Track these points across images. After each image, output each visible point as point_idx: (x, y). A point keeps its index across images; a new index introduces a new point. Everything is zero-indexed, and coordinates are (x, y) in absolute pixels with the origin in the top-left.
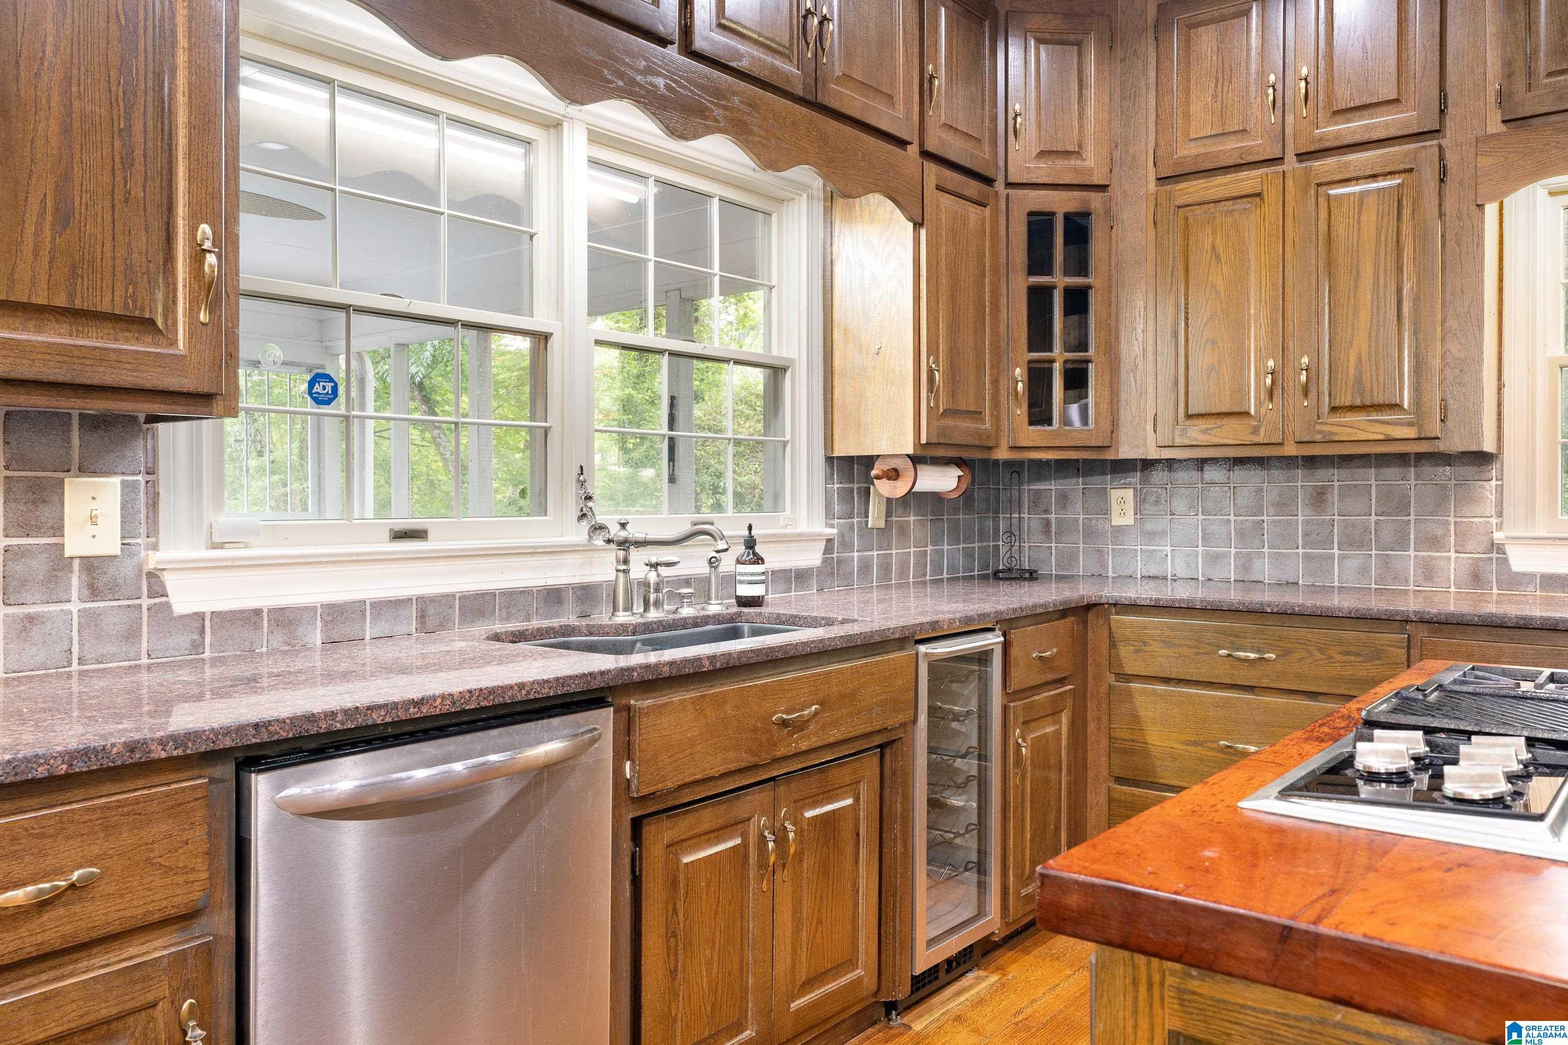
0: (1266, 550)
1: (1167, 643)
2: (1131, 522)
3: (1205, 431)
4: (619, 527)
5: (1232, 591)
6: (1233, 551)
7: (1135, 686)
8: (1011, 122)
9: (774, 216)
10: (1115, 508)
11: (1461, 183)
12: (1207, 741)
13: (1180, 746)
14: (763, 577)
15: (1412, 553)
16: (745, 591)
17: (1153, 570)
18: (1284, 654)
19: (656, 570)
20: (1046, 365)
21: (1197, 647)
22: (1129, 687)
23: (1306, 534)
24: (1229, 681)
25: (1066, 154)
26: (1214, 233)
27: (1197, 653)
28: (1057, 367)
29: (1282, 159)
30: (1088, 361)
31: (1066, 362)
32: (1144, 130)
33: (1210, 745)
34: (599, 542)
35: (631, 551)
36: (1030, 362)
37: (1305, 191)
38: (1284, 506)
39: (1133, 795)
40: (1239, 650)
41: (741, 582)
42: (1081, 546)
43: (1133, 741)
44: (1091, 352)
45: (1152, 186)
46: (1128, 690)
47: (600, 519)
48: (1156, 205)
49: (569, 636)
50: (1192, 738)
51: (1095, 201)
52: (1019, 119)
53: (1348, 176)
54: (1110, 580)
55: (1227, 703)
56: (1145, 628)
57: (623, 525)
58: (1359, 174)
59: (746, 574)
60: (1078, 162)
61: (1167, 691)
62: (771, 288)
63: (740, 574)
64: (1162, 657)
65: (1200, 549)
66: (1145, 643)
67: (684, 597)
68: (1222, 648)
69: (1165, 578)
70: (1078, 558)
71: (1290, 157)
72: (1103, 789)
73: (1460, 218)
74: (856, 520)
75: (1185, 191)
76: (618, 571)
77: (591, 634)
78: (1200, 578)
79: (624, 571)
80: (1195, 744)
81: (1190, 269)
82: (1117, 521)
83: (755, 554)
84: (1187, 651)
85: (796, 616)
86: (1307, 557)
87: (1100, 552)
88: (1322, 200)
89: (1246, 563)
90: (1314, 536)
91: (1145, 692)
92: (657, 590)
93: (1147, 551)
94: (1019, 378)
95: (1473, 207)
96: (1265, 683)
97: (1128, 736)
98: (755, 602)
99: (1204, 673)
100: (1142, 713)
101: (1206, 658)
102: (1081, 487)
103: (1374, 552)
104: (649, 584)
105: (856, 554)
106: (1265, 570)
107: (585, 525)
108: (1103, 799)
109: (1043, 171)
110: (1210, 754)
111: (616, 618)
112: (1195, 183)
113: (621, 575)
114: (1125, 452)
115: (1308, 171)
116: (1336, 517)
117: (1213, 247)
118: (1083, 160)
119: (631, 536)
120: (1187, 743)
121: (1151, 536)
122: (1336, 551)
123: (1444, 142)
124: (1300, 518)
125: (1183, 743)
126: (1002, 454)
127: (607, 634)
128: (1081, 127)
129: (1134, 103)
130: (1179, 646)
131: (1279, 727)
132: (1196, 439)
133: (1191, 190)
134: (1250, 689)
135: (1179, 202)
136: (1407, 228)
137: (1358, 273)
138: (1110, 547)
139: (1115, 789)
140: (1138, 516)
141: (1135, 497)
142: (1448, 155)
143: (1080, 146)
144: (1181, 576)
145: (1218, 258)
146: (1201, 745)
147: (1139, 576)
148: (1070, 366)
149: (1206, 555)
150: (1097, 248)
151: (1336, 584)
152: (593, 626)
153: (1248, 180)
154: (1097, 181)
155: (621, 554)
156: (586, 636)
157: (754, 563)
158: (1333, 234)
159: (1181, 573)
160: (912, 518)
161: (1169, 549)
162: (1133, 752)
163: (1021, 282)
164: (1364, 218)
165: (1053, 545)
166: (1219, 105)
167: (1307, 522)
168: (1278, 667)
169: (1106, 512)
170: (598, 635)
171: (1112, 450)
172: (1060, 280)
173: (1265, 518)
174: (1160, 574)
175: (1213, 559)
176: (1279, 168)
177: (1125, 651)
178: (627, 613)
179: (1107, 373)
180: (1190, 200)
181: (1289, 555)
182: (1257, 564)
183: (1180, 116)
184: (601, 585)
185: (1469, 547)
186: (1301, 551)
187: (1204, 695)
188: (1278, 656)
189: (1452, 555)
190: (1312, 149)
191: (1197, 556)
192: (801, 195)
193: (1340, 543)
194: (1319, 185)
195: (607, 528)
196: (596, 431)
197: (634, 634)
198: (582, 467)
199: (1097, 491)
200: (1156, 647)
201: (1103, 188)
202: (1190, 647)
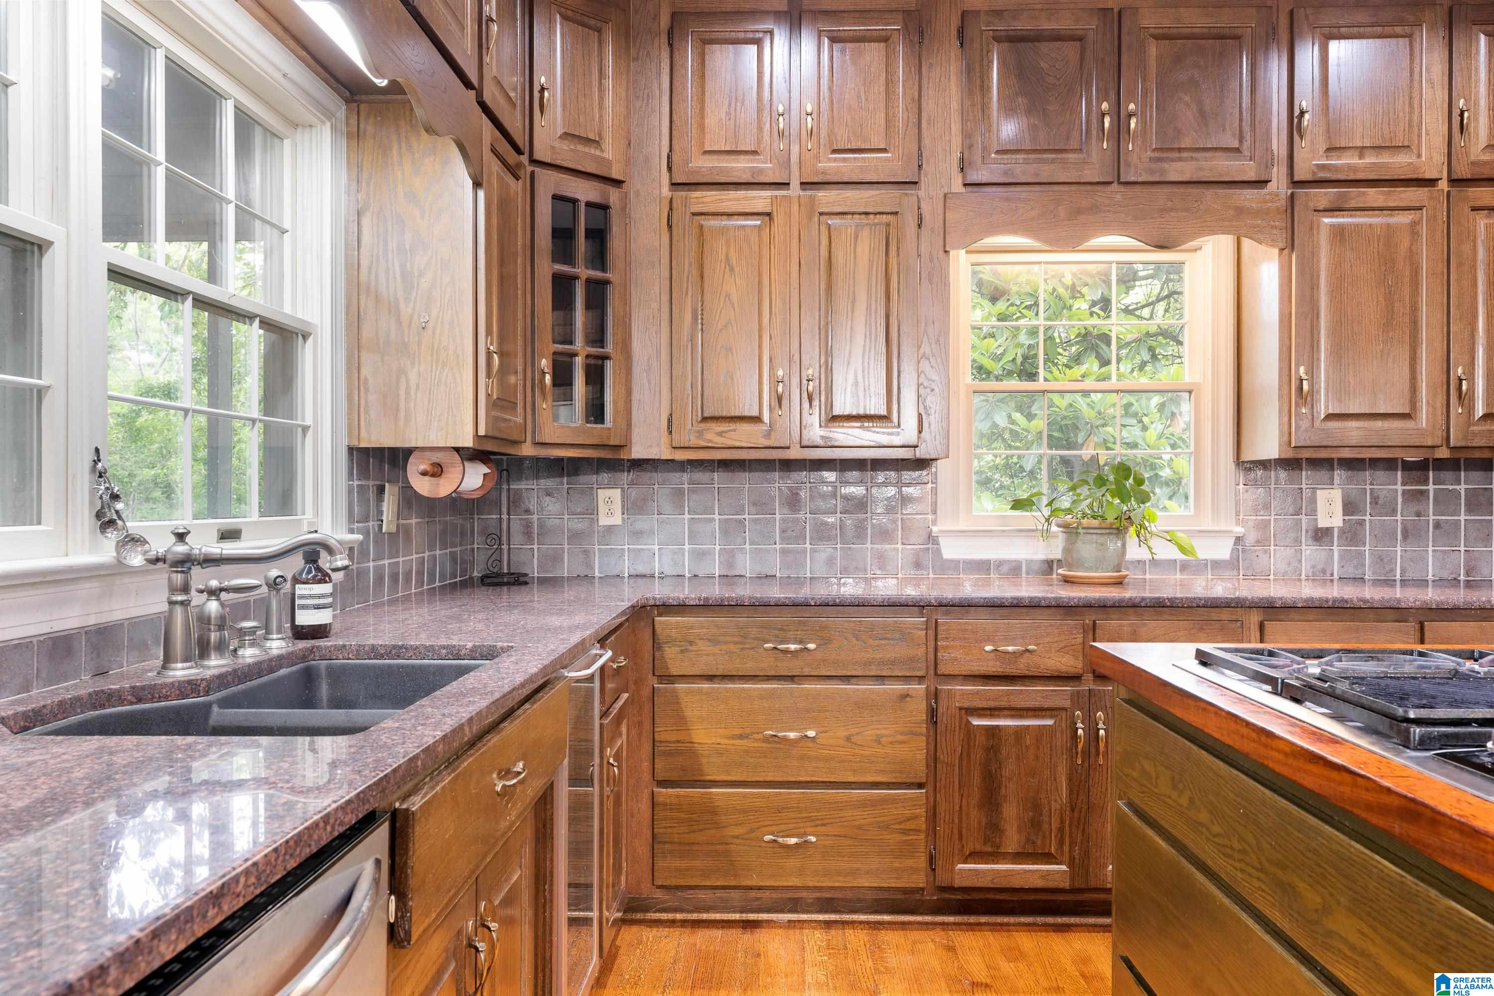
0: (747, 546)
1: (714, 641)
2: (620, 522)
3: (720, 434)
4: (173, 539)
5: (717, 587)
6: (717, 548)
7: (680, 686)
8: (536, 95)
9: (287, 142)
10: (602, 508)
11: (932, 230)
12: (753, 733)
13: (726, 741)
14: (330, 600)
15: (869, 545)
16: (305, 618)
17: (641, 569)
18: (824, 642)
19: (218, 599)
20: (568, 359)
21: (742, 643)
22: (674, 689)
23: (783, 531)
24: (773, 673)
25: (588, 141)
26: (728, 246)
27: (743, 649)
28: (579, 361)
29: (788, 184)
30: (605, 358)
31: (587, 356)
32: (657, 132)
33: (756, 736)
34: (136, 560)
35: (192, 572)
36: (555, 353)
37: (810, 218)
38: (762, 505)
39: (678, 796)
40: (782, 642)
41: (303, 607)
42: (566, 547)
43: (678, 742)
44: (609, 349)
45: (666, 191)
46: (674, 691)
47: (133, 526)
48: (671, 209)
49: (103, 706)
50: (738, 732)
51: (614, 196)
52: (546, 94)
53: (846, 210)
54: (597, 580)
55: (771, 694)
56: (692, 627)
57: (181, 537)
58: (853, 210)
59: (311, 597)
60: (598, 153)
61: (713, 689)
62: (284, 232)
63: (302, 597)
64: (708, 655)
65: (687, 547)
66: (691, 643)
67: (245, 634)
68: (767, 642)
69: (653, 576)
70: (562, 559)
71: (795, 184)
72: (646, 794)
73: (931, 260)
74: (371, 523)
75: (701, 200)
76: (172, 603)
77: (140, 700)
78: (687, 575)
79: (182, 603)
80: (741, 737)
81: (706, 275)
82: (604, 521)
83: (319, 569)
84: (732, 647)
85: (401, 647)
86: (783, 552)
87: (586, 552)
88: (823, 229)
89: (729, 558)
90: (789, 533)
91: (689, 692)
92: (221, 627)
93: (634, 550)
94: (546, 370)
95: (941, 252)
96: (807, 671)
97: (673, 737)
98: (318, 632)
99: (749, 667)
100: (688, 713)
101: (752, 652)
102: (566, 486)
103: (839, 546)
104: (209, 619)
105: (371, 564)
106: (746, 565)
107: (112, 536)
108: (644, 806)
109: (566, 154)
110: (756, 745)
111: (171, 673)
112: (709, 193)
113: (179, 610)
114: (638, 452)
115: (812, 199)
116: (808, 515)
117: (727, 255)
118: (602, 151)
119: (196, 552)
120: (733, 737)
121: (637, 535)
122: (808, 546)
123: (921, 193)
124: (778, 516)
125: (729, 738)
126: (527, 450)
127: (166, 698)
128: (601, 116)
129: (647, 103)
130: (726, 643)
131: (820, 711)
132: (710, 441)
133: (705, 200)
134: (792, 678)
135: (695, 209)
136: (893, 261)
137: (854, 298)
138: (597, 547)
139: (659, 793)
140: (625, 516)
141: (623, 497)
142: (923, 205)
143: (600, 135)
144: (668, 573)
145: (732, 269)
146: (747, 737)
147: (626, 575)
148: (593, 362)
149: (693, 552)
150: (615, 244)
151: (808, 575)
152: (143, 688)
153: (760, 199)
154: (615, 175)
155: (178, 578)
156: (132, 703)
157: (320, 582)
158: (834, 260)
159: (669, 571)
160: (414, 521)
161: (656, 547)
162: (679, 753)
163: (546, 268)
164: (859, 250)
165: (535, 547)
166: (732, 122)
167: (783, 520)
168: (819, 656)
169: (592, 511)
170: (152, 700)
171: (626, 449)
172: (583, 272)
173: (746, 516)
174: (647, 572)
175: (700, 556)
176: (784, 193)
177: (670, 652)
178: (188, 664)
179: (623, 371)
180: (705, 209)
181: (768, 551)
182: (739, 557)
183: (695, 126)
184: (122, 625)
185: (912, 541)
186: (778, 546)
187: (749, 689)
188: (819, 646)
189: (899, 546)
190: (816, 180)
191: (683, 555)
192: (323, 123)
193: (811, 538)
194: (821, 214)
195: (145, 542)
196: (111, 398)
197: (207, 693)
198: (97, 450)
199: (583, 492)
200: (702, 645)
201: (618, 183)
202: (736, 643)
